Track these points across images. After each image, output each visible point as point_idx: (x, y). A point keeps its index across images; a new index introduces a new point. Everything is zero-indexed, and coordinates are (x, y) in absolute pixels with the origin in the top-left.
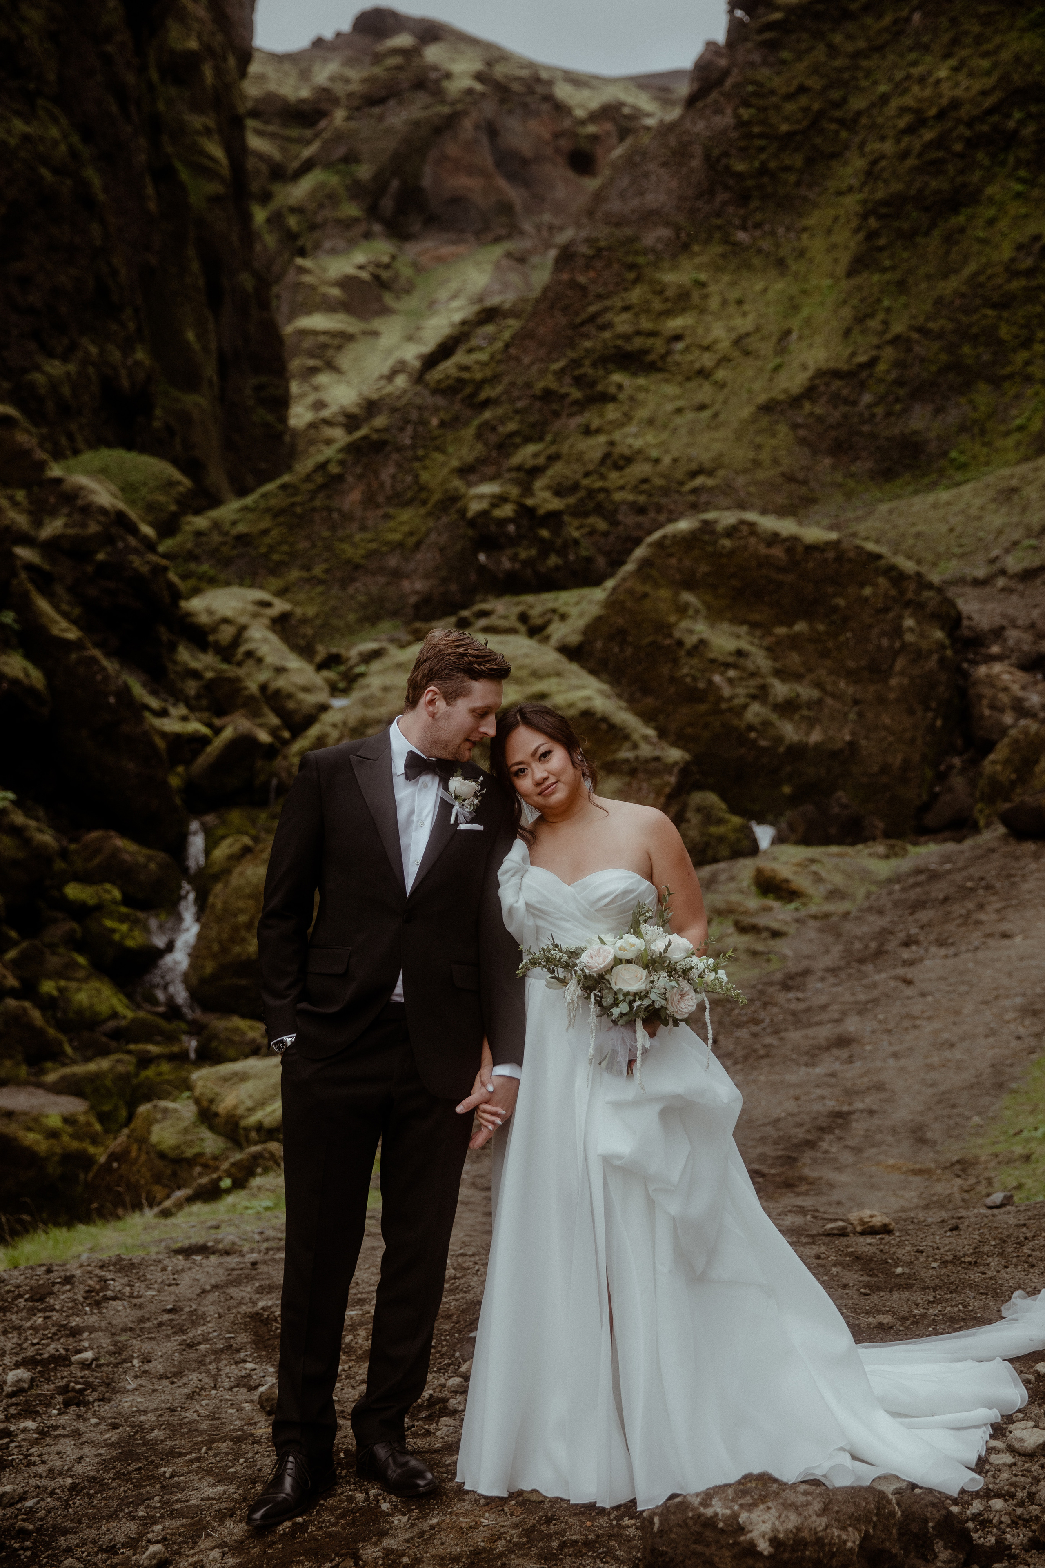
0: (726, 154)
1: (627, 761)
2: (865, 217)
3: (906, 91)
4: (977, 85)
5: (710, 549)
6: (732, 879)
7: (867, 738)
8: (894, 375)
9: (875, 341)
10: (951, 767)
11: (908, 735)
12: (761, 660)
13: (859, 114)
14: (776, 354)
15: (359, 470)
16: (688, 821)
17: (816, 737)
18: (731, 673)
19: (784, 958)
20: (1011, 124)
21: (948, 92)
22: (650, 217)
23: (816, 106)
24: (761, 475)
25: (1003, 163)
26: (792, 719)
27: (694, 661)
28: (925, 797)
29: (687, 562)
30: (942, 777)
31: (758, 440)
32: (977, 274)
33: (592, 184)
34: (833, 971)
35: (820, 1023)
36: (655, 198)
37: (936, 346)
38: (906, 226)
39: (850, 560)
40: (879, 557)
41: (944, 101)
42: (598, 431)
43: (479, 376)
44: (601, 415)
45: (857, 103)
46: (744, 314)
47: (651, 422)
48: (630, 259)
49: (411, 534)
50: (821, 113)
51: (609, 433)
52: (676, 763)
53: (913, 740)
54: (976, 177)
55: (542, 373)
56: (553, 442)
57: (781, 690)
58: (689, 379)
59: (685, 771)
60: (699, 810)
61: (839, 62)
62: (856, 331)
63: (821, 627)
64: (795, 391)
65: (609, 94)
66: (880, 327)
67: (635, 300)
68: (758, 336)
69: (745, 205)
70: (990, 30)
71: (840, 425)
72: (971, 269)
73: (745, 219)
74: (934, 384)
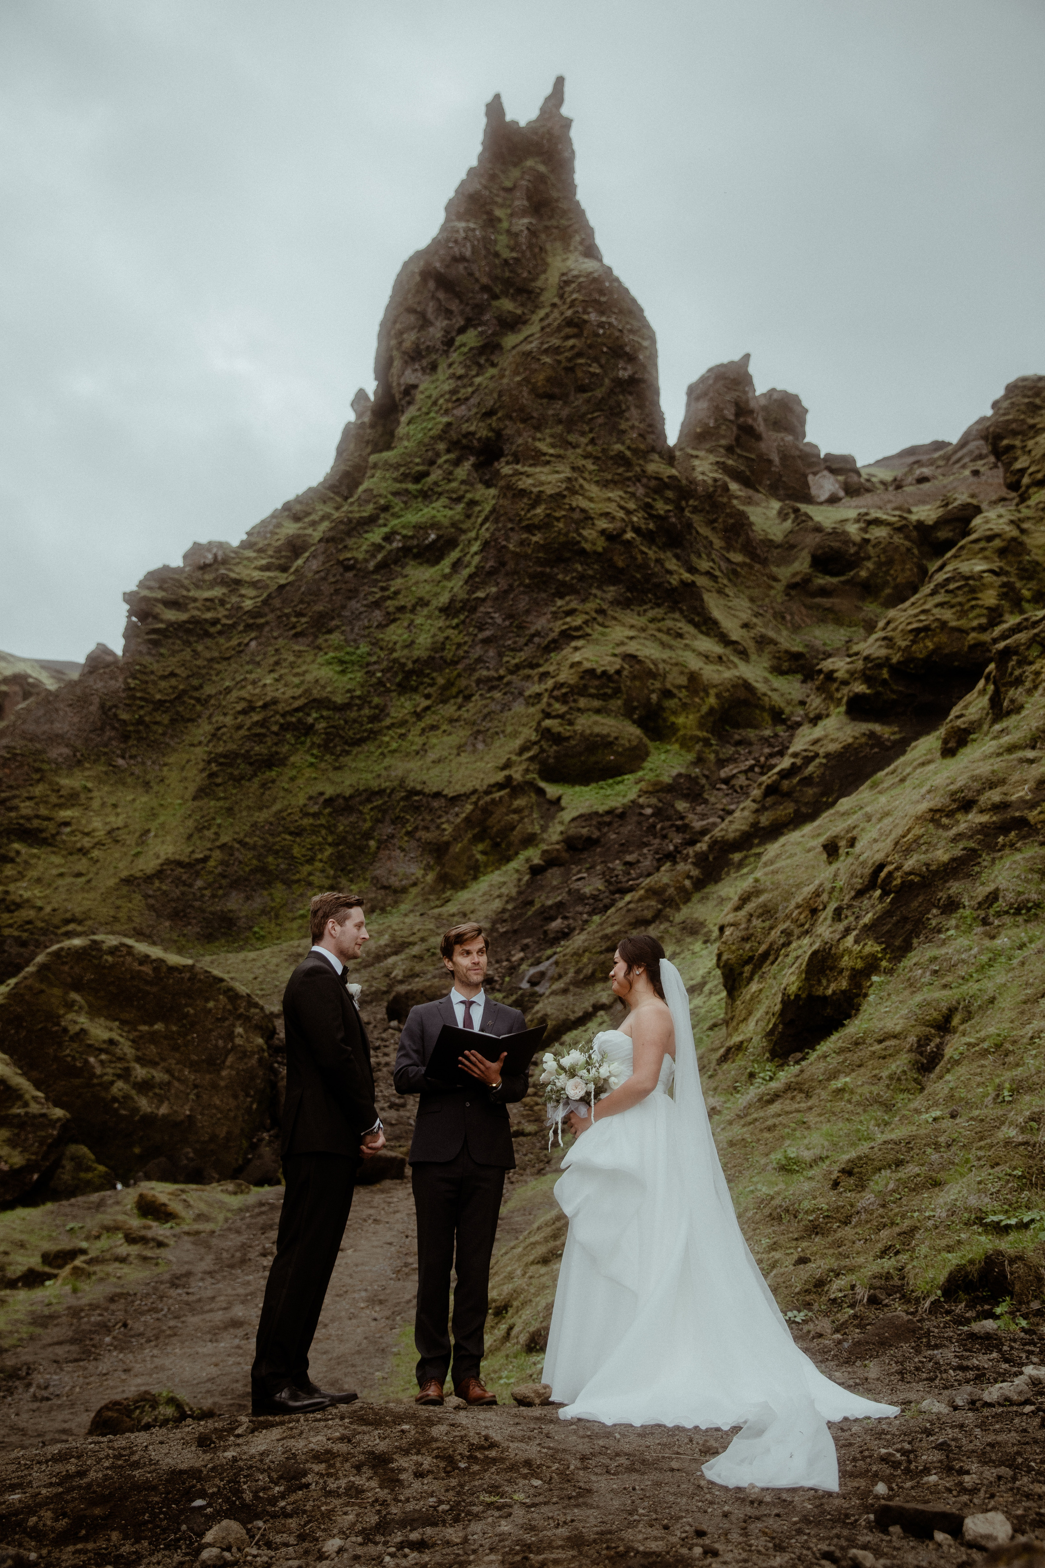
0: (115, 706)
1: (19, 1115)
2: (209, 762)
3: (243, 687)
4: (290, 692)
5: (96, 962)
6: (118, 1203)
7: (202, 1114)
8: (219, 869)
9: (209, 845)
10: (261, 1140)
11: (232, 1114)
12: (127, 1049)
13: (210, 696)
14: (137, 845)
16: (63, 1167)
17: (164, 1110)
18: (103, 1057)
19: (169, 1262)
20: (310, 720)
21: (271, 694)
22: (55, 739)
23: (181, 687)
24: (117, 927)
25: (302, 743)
26: (146, 1096)
27: (75, 1045)
28: (240, 1162)
29: (77, 970)
30: (254, 1147)
31: (119, 902)
32: (281, 811)
34: (210, 1273)
35: (211, 1311)
36: (60, 727)
37: (250, 854)
38: (236, 773)
39: (200, 981)
40: (222, 980)
41: (268, 698)
45: (209, 690)
46: (117, 815)
47: (39, 880)
48: (37, 765)
50: (184, 692)
51: (6, 885)
52: (59, 1119)
53: (235, 1118)
54: (285, 749)
57: (140, 1072)
58: (71, 854)
59: (65, 1126)
60: (73, 1159)
61: (198, 663)
62: (196, 836)
63: (174, 1028)
64: (149, 872)
65: (19, 668)
66: (212, 836)
67: (37, 794)
68: (126, 830)
69: (125, 742)
70: (300, 661)
71: (178, 899)
72: (277, 807)
73: (124, 751)
74: (246, 880)
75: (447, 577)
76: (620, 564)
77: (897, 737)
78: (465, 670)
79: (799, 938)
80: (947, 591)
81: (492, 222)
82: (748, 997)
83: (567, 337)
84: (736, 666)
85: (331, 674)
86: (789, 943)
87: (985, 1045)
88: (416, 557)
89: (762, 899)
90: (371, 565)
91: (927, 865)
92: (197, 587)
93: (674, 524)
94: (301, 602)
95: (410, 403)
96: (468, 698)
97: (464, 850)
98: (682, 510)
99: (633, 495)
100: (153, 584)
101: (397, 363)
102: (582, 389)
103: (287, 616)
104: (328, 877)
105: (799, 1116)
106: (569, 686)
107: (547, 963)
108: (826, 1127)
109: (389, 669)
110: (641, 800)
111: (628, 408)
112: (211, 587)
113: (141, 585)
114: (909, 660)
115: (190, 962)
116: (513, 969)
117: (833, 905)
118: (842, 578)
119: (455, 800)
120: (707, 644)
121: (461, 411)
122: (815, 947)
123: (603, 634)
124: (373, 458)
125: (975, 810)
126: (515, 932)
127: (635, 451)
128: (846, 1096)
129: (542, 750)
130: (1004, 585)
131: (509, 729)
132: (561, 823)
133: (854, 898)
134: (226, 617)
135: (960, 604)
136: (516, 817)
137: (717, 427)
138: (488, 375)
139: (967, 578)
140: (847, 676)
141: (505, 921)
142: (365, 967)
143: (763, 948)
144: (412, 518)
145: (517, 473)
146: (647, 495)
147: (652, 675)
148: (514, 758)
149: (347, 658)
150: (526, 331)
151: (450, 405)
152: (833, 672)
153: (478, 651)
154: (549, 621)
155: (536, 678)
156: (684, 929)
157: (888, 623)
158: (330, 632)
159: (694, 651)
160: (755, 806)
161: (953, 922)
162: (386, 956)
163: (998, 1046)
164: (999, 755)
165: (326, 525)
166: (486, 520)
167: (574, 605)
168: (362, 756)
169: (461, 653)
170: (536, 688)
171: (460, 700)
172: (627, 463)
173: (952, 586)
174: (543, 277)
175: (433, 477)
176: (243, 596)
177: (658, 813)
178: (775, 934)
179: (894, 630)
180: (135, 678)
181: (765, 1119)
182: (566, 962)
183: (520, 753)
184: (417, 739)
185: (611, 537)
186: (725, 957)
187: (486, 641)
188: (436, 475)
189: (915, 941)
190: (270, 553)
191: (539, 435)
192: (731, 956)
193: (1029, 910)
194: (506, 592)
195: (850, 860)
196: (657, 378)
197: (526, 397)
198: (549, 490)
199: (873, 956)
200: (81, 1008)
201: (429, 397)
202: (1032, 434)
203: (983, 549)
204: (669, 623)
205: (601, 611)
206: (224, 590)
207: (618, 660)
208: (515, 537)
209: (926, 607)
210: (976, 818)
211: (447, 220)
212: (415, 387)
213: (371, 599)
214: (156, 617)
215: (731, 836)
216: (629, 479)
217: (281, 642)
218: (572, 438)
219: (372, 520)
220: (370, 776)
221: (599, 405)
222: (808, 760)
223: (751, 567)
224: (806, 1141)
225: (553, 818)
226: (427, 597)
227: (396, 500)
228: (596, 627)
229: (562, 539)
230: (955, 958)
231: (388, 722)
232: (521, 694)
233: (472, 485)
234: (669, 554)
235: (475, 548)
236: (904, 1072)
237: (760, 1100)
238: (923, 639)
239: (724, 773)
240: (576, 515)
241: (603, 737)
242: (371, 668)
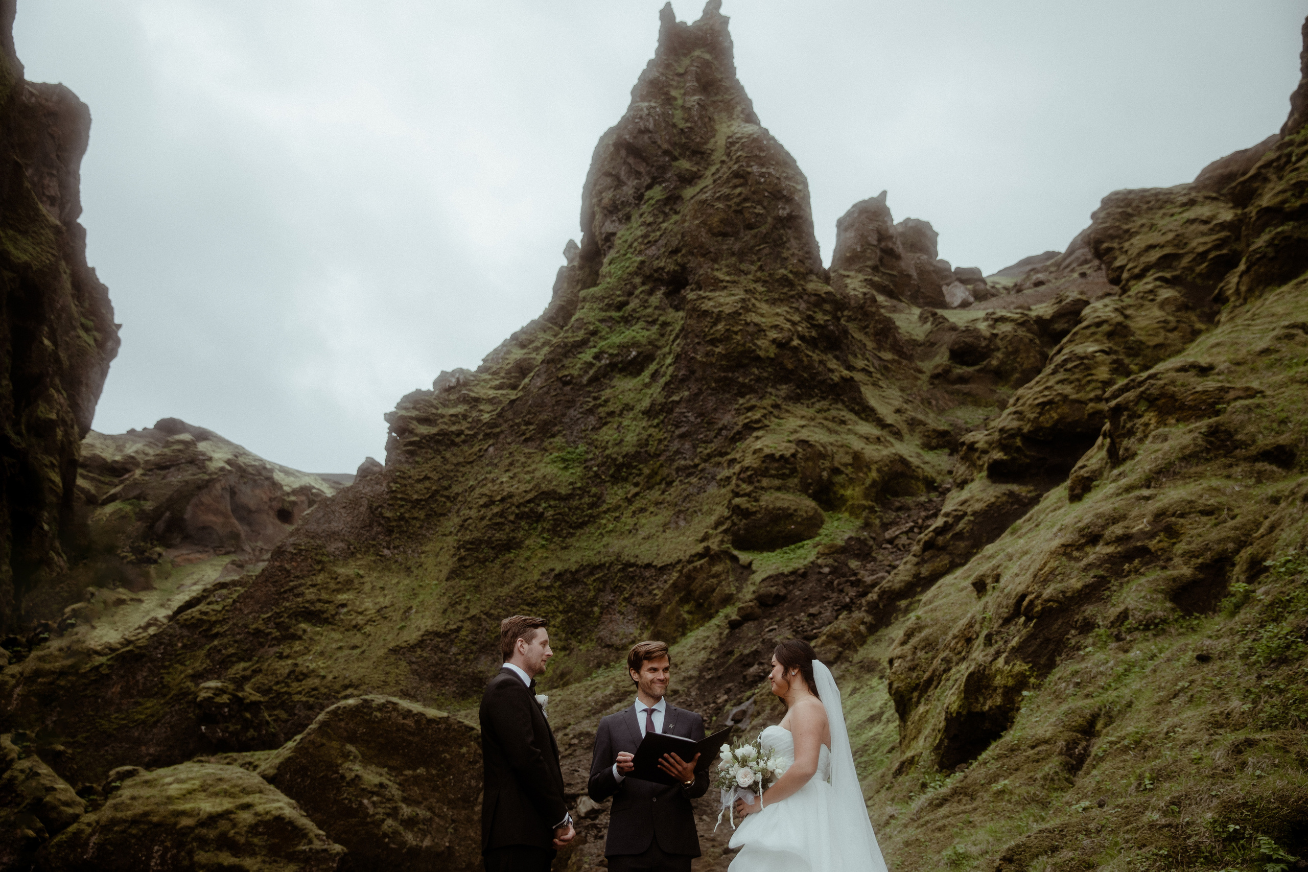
0: (380, 506)
1: (304, 851)
2: (459, 549)
3: (485, 485)
4: (523, 488)
5: (367, 718)
7: (459, 845)
8: (470, 638)
9: (461, 618)
12: (394, 791)
13: (458, 494)
14: (402, 620)
15: (122, 672)
17: (427, 843)
18: (375, 798)
20: (540, 509)
21: (507, 490)
22: (333, 535)
23: (434, 488)
24: (388, 690)
25: (535, 529)
26: (412, 831)
27: (351, 790)
29: (351, 725)
31: (387, 669)
32: (520, 586)
33: (290, 528)
36: (336, 526)
38: (481, 556)
39: (454, 730)
41: (505, 493)
42: (288, 657)
43: (214, 618)
44: (291, 648)
45: (457, 489)
46: (385, 596)
47: (322, 654)
48: (319, 557)
49: (152, 716)
50: (437, 491)
51: (295, 658)
52: (338, 853)
54: (520, 534)
55: (256, 619)
56: (258, 662)
57: (406, 811)
58: (347, 630)
59: (344, 859)
61: (447, 467)
62: (450, 610)
63: (434, 772)
64: (412, 642)
65: (305, 481)
66: (463, 610)
67: (319, 581)
68: (392, 609)
69: (390, 535)
70: (530, 461)
71: (437, 664)
72: (516, 583)
73: (389, 543)
74: (493, 645)
75: (647, 386)
76: (790, 366)
77: (1033, 494)
78: (666, 461)
79: (957, 664)
80: (1066, 370)
81: (669, 100)
82: (917, 718)
83: (735, 187)
84: (892, 445)
85: (555, 470)
86: (949, 669)
87: (1126, 742)
88: (621, 371)
89: (924, 633)
90: (585, 380)
91: (1063, 592)
92: (445, 406)
93: (833, 332)
94: (529, 412)
95: (610, 248)
96: (670, 484)
97: (672, 611)
98: (839, 319)
99: (797, 309)
100: (408, 405)
101: (598, 217)
102: (750, 227)
103: (518, 425)
104: (560, 640)
105: (965, 816)
106: (753, 469)
107: (747, 703)
108: (990, 825)
109: (603, 464)
110: (819, 561)
111: (788, 240)
112: (455, 404)
113: (399, 406)
114: (1038, 429)
115: (445, 714)
116: (719, 710)
117: (985, 632)
118: (977, 367)
119: (663, 569)
120: (866, 428)
121: (652, 251)
122: (971, 669)
123: (779, 425)
124: (583, 293)
125: (1101, 543)
126: (719, 678)
127: (796, 274)
128: (1006, 797)
129: (734, 524)
130: (1114, 362)
131: (705, 508)
132: (753, 584)
133: (1001, 626)
134: (468, 428)
135: (1078, 380)
136: (715, 581)
137: (864, 251)
138: (672, 221)
139: (1082, 358)
140: (986, 446)
141: (710, 669)
142: (594, 714)
143: (926, 676)
144: (616, 339)
145: (700, 298)
146: (808, 309)
147: (822, 456)
148: (711, 531)
149: (569, 456)
150: (701, 184)
151: (643, 247)
152: (974, 443)
153: (676, 445)
154: (733, 417)
155: (725, 465)
156: (862, 667)
157: (1018, 400)
158: (553, 436)
159: (856, 434)
160: (915, 560)
161: (1090, 640)
162: (612, 704)
163: (1137, 743)
164: (1118, 495)
165: (546, 349)
166: (677, 337)
167: (753, 402)
168: (584, 537)
169: (662, 447)
170: (726, 473)
171: (663, 486)
172: (791, 284)
173: (1069, 366)
174: (713, 140)
175: (631, 306)
176: (481, 411)
177: (834, 571)
178: (936, 662)
179: (1023, 405)
180: (396, 483)
181: (935, 821)
182: (763, 701)
183: (716, 528)
184: (629, 520)
185: (781, 345)
186: (895, 685)
187: (682, 436)
188: (634, 303)
189: (1058, 659)
190: (502, 374)
191: (716, 266)
192: (901, 685)
193: (1156, 625)
194: (697, 395)
195: (996, 593)
196: (811, 214)
197: (704, 237)
198: (728, 310)
199: (1022, 674)
200: (355, 757)
201: (626, 241)
202: (1127, 237)
203: (1093, 334)
204: (833, 413)
205: (776, 406)
206: (466, 407)
207: (793, 446)
208: (702, 350)
209: (1049, 384)
210: (1102, 550)
211: (633, 102)
212: (614, 234)
213: (586, 407)
214: (411, 432)
215: (897, 586)
216: (792, 297)
217: (514, 447)
218: (743, 266)
219: (584, 343)
220: (591, 553)
221: (765, 239)
222: (958, 519)
223: (899, 363)
224: (973, 838)
225: (746, 580)
226: (632, 403)
227: (602, 326)
228: (773, 419)
229: (740, 349)
230: (1094, 671)
231: (604, 507)
232: (713, 478)
233: (664, 310)
234: (830, 356)
235: (669, 361)
236: (1056, 773)
237: (930, 804)
238: (1049, 411)
239: (888, 535)
240: (751, 329)
241: (784, 510)
242: (588, 464)
